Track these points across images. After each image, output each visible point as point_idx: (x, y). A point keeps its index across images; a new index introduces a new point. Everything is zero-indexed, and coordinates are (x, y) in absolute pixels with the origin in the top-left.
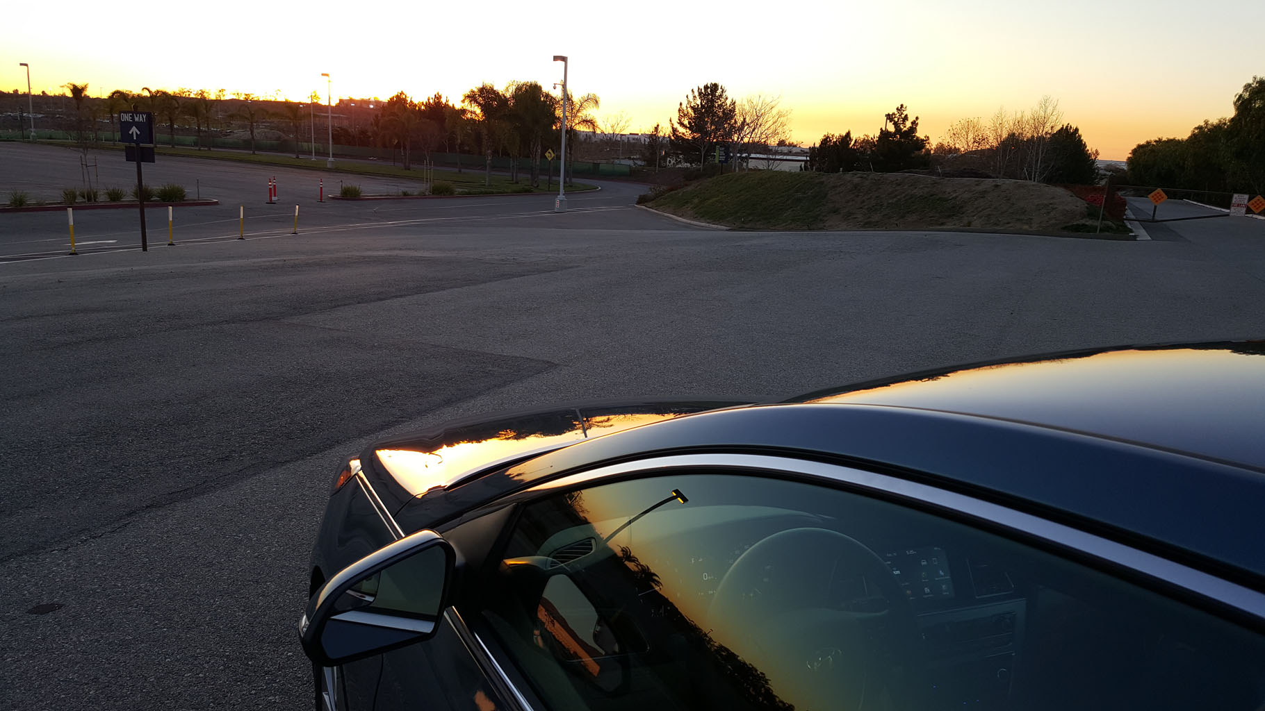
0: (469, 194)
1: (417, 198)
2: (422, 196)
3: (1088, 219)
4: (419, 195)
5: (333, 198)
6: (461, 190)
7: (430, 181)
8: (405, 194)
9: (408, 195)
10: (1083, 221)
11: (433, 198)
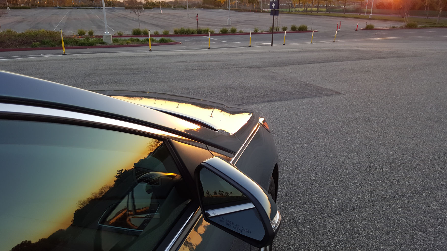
0: (425, 27)
1: (399, 29)
2: (402, 28)
4: (400, 28)
5: (362, 29)
6: (421, 26)
7: (406, 22)
8: (393, 27)
9: (395, 28)
11: (407, 29)
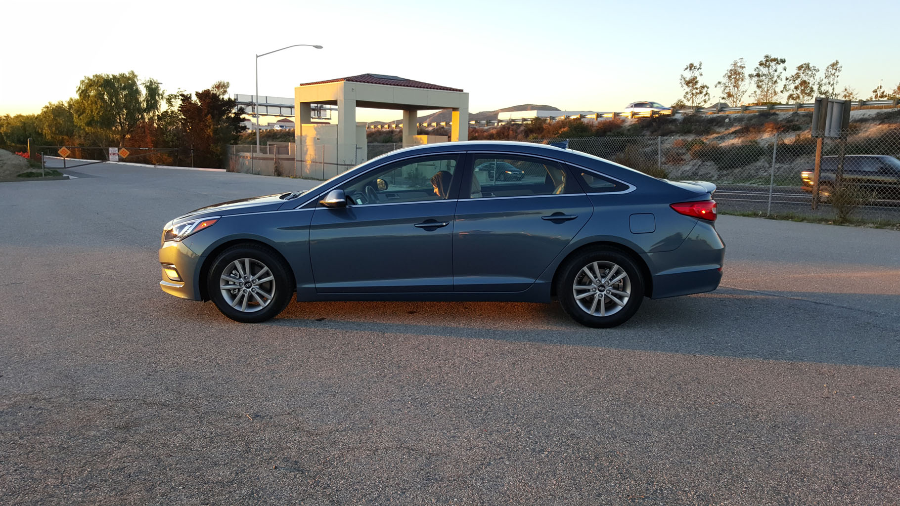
3: (32, 169)
10: (29, 171)
